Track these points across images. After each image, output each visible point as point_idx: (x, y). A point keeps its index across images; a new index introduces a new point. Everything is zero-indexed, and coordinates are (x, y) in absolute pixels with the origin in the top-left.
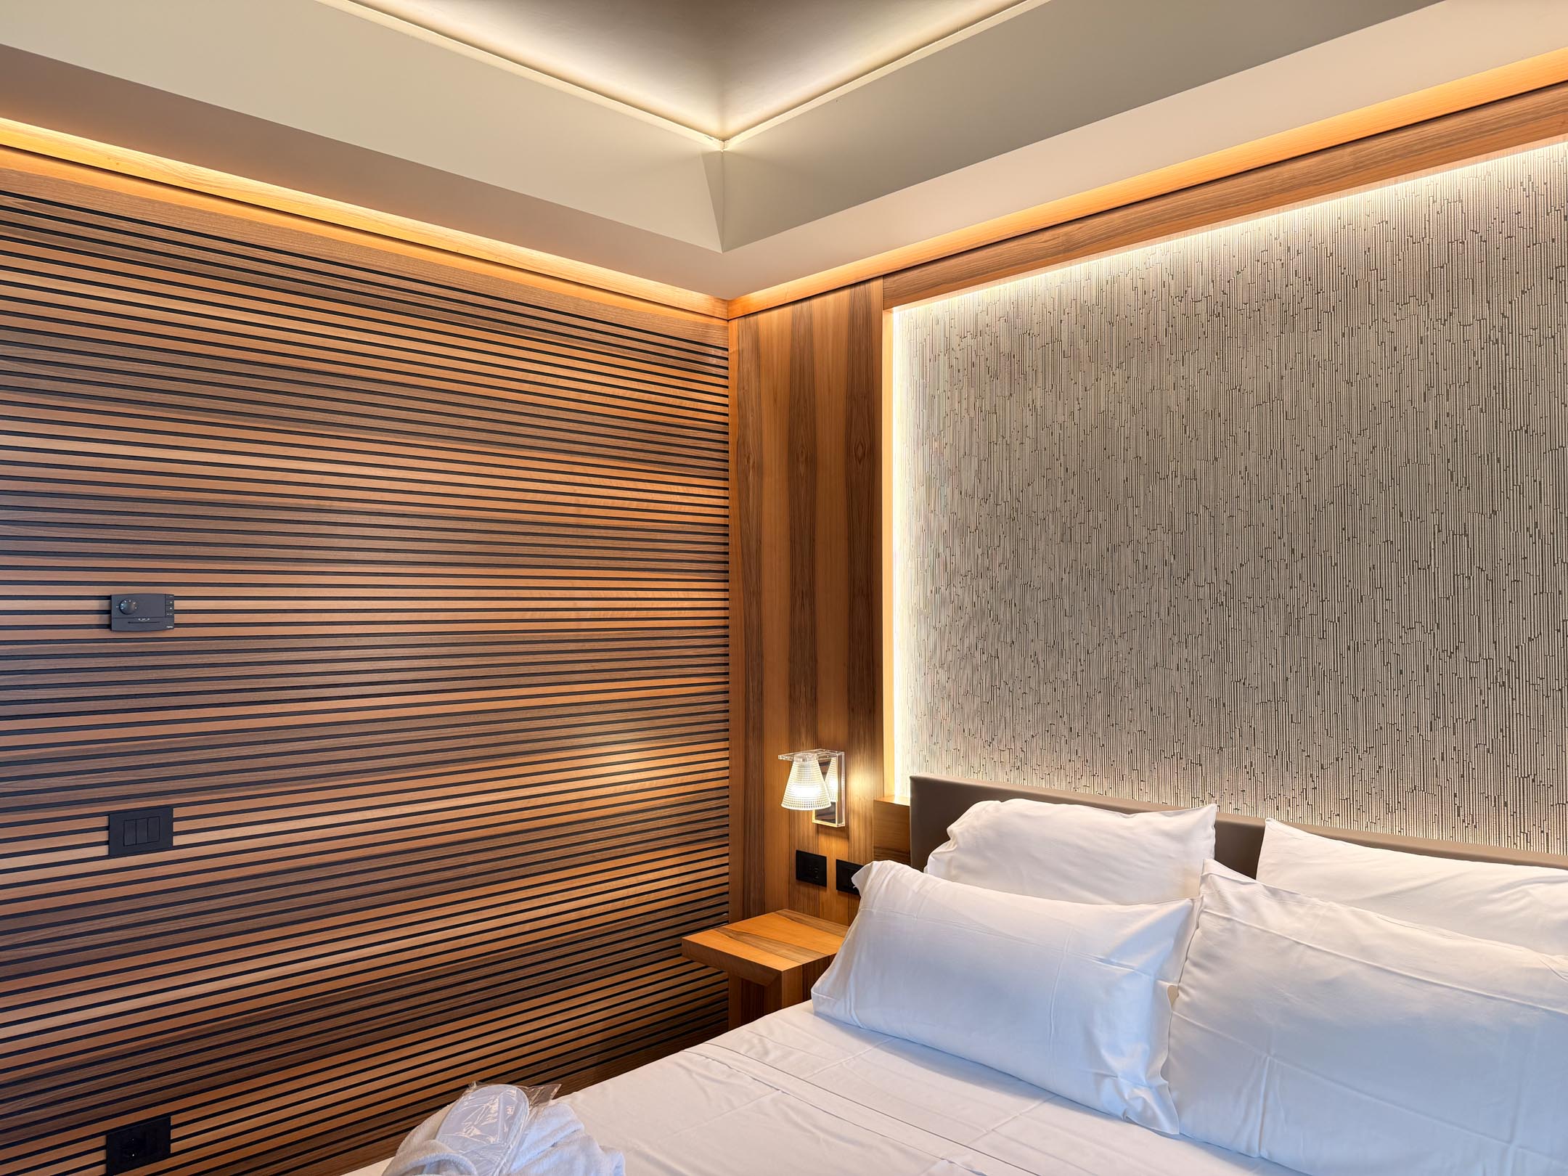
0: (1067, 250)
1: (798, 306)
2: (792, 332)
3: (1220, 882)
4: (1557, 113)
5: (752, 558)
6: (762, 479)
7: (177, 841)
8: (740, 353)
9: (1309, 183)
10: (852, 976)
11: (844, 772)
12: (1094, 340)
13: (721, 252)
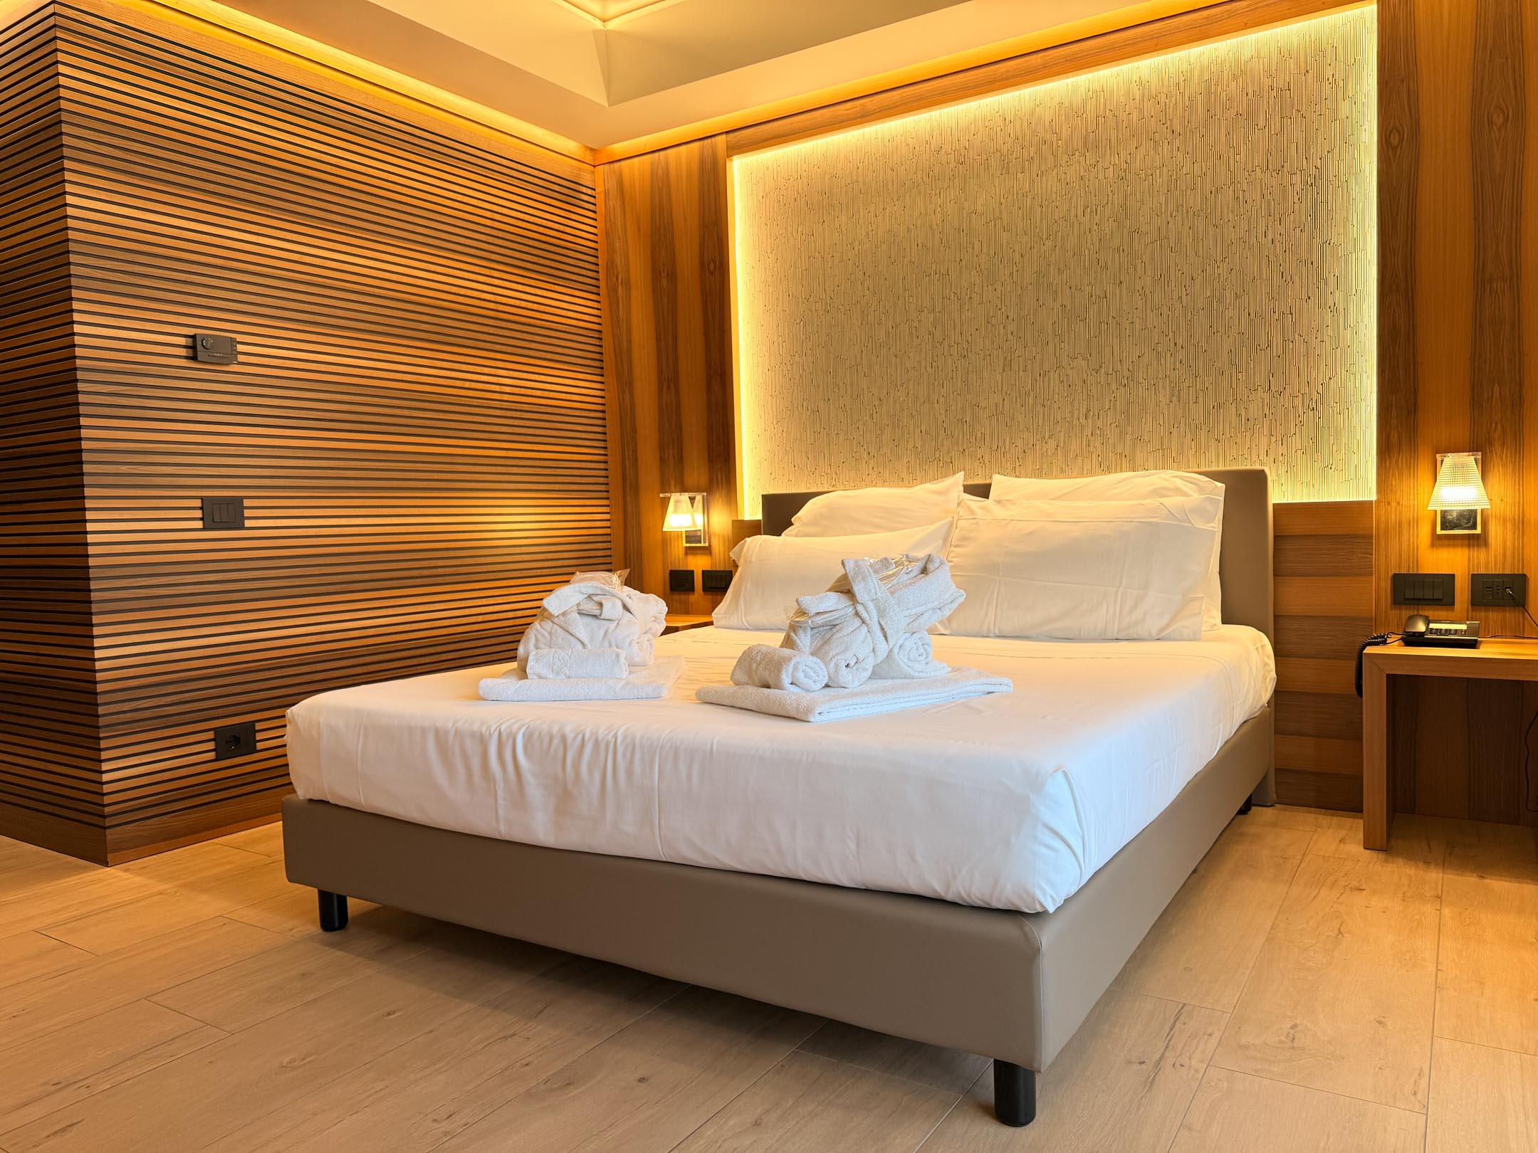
0: (862, 117)
1: (656, 155)
2: (652, 174)
3: (969, 503)
4: (1152, 38)
5: (623, 356)
6: (630, 291)
7: (248, 523)
8: (606, 193)
9: (1016, 76)
10: (742, 598)
11: (706, 508)
12: (881, 181)
13: (606, 105)
